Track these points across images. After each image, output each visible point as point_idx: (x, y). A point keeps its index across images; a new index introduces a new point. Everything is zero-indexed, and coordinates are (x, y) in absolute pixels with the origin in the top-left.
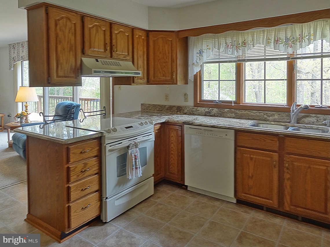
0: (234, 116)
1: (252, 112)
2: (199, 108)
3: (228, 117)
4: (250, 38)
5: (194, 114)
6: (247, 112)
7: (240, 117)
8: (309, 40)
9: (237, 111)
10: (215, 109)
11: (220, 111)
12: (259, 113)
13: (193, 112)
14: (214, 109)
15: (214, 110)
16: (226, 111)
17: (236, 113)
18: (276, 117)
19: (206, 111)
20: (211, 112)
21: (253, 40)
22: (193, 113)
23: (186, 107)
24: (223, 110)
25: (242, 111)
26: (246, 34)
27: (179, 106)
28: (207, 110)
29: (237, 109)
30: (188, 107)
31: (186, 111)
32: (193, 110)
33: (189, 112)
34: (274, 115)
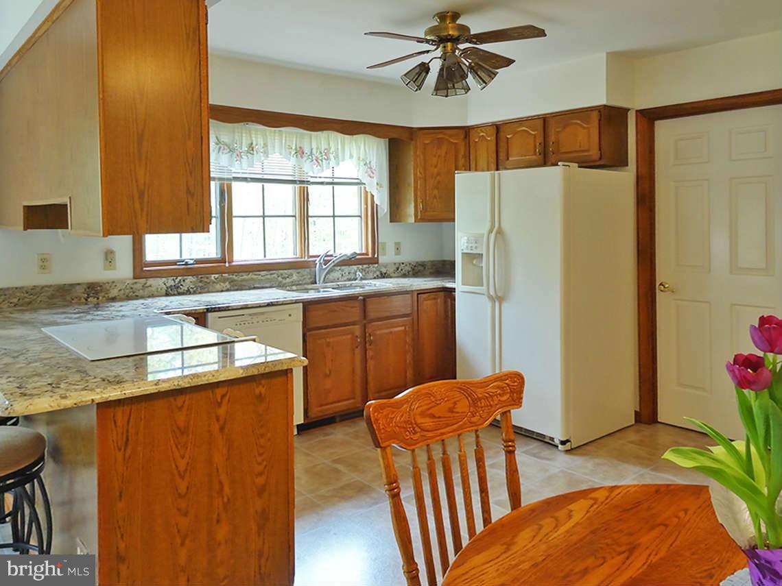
0: (228, 287)
1: (259, 275)
2: (151, 281)
3: (218, 292)
4: (261, 141)
5: (137, 296)
6: (251, 276)
7: (240, 288)
8: (336, 157)
9: (234, 276)
10: (190, 279)
11: (201, 282)
12: (271, 274)
13: (134, 293)
14: (186, 279)
15: (186, 281)
16: (213, 278)
17: (232, 281)
18: (295, 277)
19: (168, 285)
20: (181, 285)
21: (265, 145)
22: (136, 294)
23: (113, 282)
24: (207, 278)
25: (242, 276)
26: (254, 132)
27: (92, 283)
28: (170, 282)
29: (233, 273)
30: (122, 281)
31: (114, 292)
32: (135, 286)
33: (124, 294)
34: (292, 275)
